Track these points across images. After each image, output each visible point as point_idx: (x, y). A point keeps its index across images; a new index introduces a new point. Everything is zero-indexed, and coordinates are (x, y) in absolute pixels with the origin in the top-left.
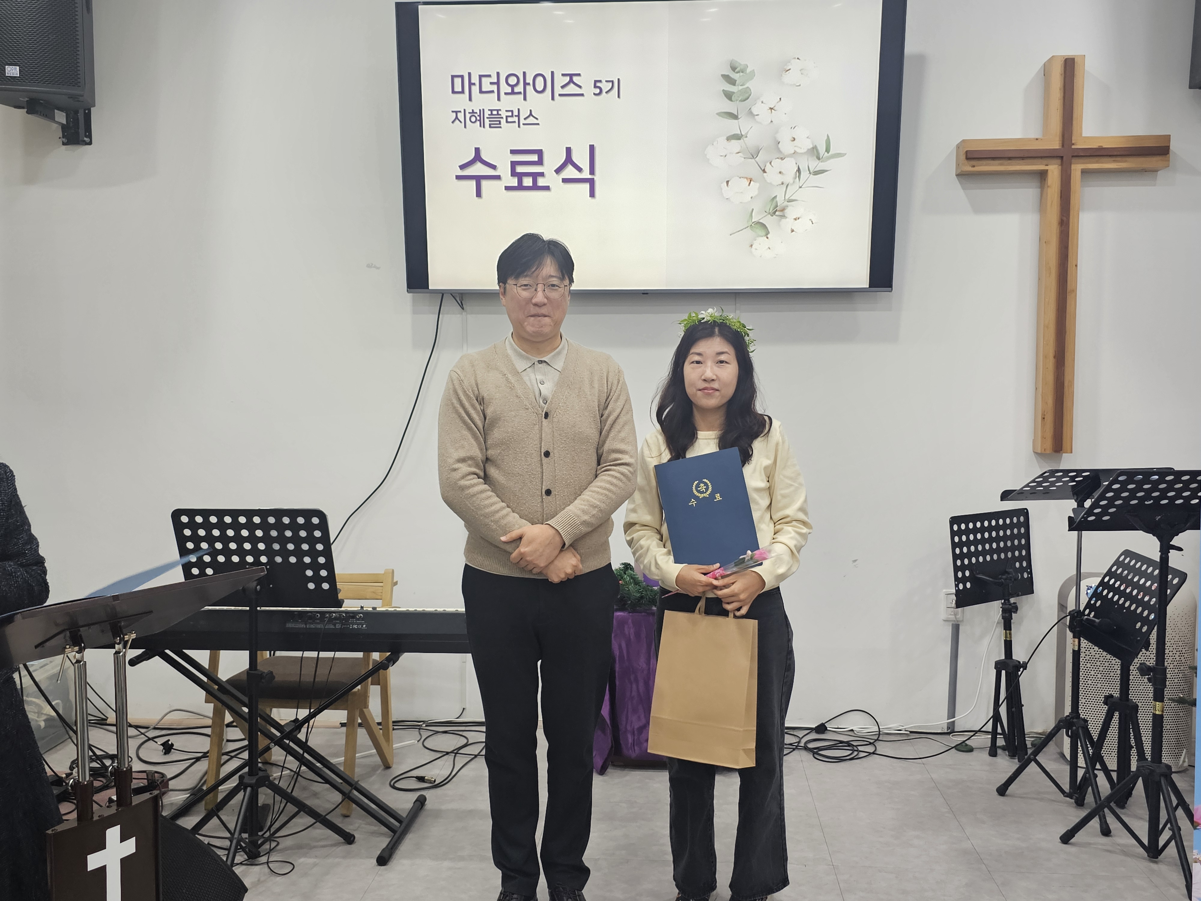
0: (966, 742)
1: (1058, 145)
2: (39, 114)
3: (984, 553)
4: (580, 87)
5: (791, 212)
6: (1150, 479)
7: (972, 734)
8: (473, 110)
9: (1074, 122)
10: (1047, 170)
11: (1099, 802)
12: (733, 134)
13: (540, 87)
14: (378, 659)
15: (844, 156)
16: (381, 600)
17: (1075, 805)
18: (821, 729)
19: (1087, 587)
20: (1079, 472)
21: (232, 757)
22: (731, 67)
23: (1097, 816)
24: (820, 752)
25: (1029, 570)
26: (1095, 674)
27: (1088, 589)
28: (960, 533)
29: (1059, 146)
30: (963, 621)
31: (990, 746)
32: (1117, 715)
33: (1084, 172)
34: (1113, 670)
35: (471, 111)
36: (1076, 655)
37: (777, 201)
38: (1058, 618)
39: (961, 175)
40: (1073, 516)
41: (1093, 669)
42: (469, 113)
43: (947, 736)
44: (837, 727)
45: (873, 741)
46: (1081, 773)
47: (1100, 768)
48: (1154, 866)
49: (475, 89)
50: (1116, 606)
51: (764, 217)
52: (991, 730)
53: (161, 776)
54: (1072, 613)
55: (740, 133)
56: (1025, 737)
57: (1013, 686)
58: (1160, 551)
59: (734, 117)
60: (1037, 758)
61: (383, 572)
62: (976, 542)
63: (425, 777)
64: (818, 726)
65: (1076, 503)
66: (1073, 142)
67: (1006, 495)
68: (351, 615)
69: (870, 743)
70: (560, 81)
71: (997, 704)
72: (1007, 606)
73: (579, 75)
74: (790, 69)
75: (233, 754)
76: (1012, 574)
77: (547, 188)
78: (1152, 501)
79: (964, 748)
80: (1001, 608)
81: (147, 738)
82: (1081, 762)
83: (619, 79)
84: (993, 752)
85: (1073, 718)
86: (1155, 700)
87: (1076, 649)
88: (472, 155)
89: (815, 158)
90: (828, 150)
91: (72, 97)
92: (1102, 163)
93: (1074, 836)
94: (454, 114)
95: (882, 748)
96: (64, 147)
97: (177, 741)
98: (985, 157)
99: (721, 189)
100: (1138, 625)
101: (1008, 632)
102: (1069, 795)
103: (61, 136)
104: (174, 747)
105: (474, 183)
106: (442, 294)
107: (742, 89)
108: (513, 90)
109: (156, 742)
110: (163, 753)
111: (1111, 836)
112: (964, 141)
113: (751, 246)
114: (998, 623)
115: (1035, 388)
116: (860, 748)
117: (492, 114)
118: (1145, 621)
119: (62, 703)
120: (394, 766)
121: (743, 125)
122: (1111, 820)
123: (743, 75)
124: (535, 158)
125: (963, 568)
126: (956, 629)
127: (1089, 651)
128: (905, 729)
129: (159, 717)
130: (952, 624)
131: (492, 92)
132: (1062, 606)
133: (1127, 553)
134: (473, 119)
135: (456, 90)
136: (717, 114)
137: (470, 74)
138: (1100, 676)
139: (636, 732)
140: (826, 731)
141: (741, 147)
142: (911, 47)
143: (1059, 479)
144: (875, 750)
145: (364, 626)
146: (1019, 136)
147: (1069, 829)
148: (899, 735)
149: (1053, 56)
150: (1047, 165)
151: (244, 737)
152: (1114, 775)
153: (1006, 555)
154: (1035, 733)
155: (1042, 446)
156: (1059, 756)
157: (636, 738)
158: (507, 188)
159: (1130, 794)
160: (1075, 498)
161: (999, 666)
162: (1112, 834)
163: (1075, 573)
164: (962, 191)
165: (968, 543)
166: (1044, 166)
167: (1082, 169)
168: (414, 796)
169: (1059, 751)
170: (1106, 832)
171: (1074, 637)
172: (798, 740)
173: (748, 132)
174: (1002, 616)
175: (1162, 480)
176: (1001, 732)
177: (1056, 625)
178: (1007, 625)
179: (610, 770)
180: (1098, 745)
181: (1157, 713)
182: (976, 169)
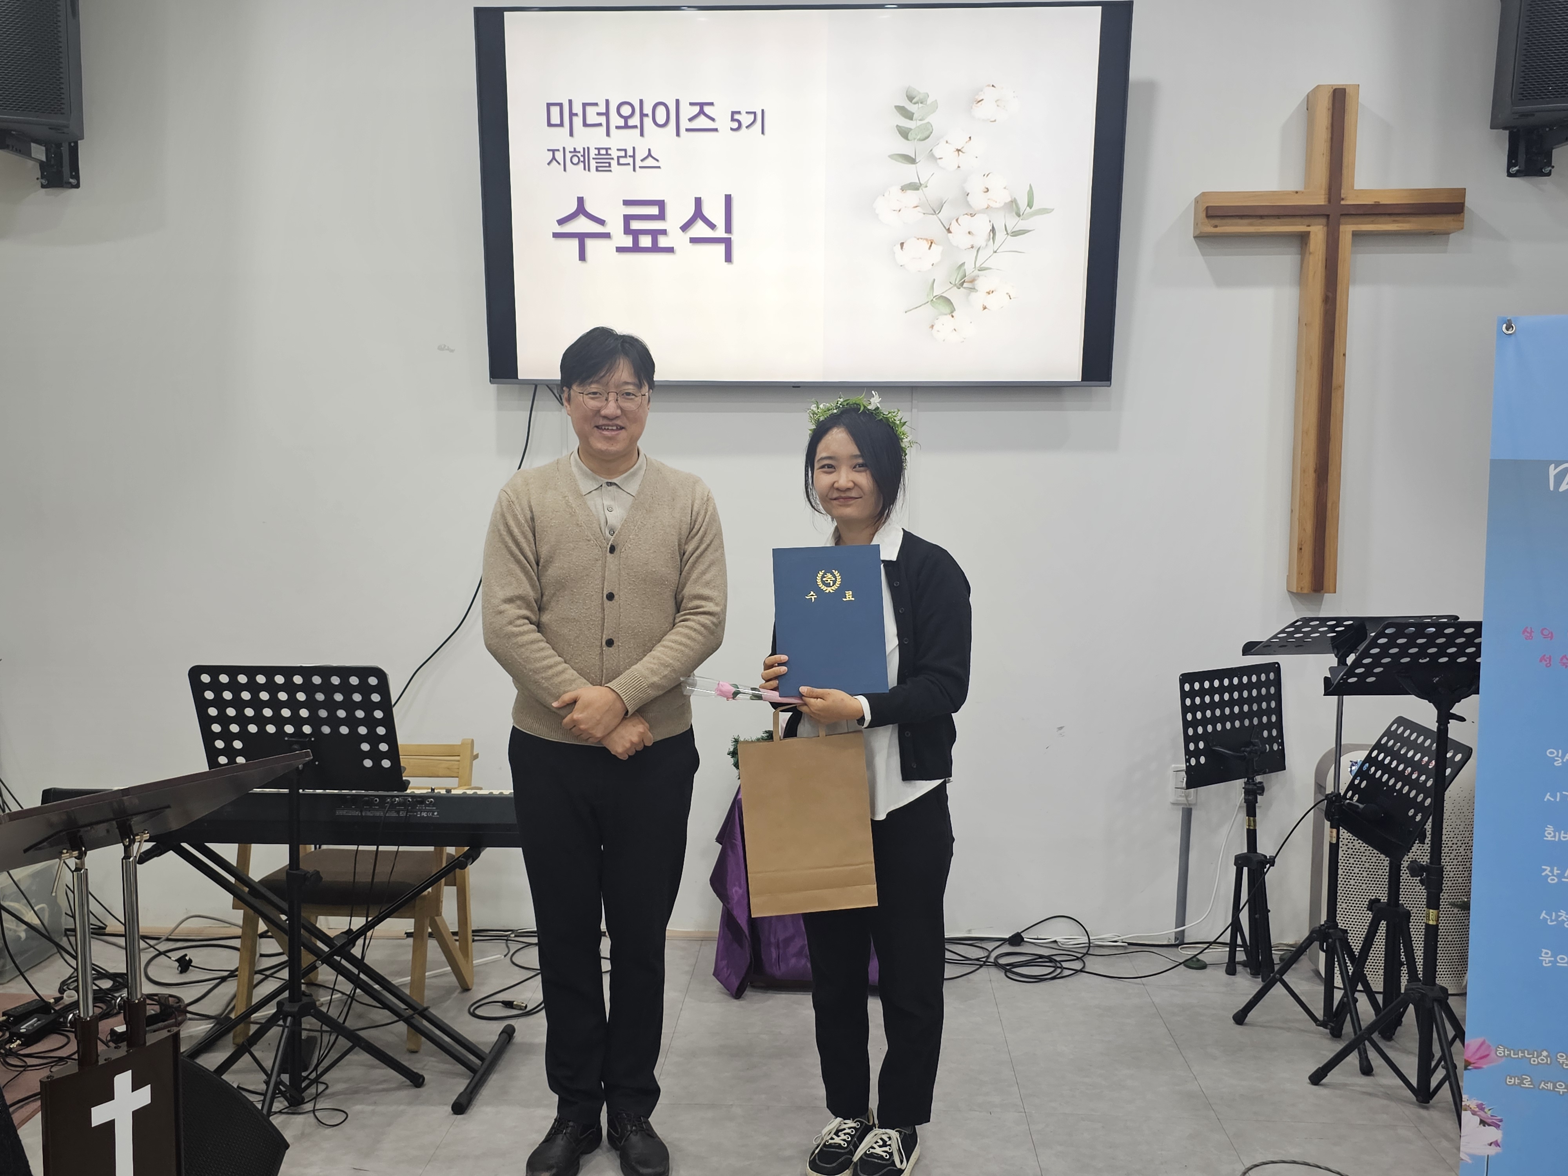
0: (1198, 957)
1: (1323, 200)
2: (11, 149)
3: (1223, 719)
4: (713, 120)
5: (983, 284)
6: (1426, 632)
7: (1205, 946)
8: (575, 149)
9: (1345, 171)
10: (1309, 232)
11: (1358, 1033)
12: (909, 182)
13: (661, 119)
14: (454, 853)
15: (1050, 212)
16: (457, 779)
17: (1330, 1036)
18: (1017, 939)
19: (1351, 763)
20: (1339, 621)
21: (267, 977)
22: (907, 96)
23: (1356, 1050)
24: (1015, 970)
25: (1280, 741)
26: (1360, 872)
27: (1353, 765)
28: (1192, 694)
29: (1325, 202)
30: (1195, 804)
31: (1227, 961)
32: (1383, 924)
33: (1355, 234)
34: (1382, 867)
35: (573, 150)
36: (1334, 849)
37: (965, 270)
38: (1315, 802)
39: (1200, 237)
40: (1330, 676)
41: (1357, 866)
42: (570, 152)
43: (1174, 949)
44: (1036, 937)
45: (1082, 955)
46: (1338, 995)
47: (1362, 989)
48: (1424, 1113)
49: (578, 121)
50: (1385, 788)
51: (949, 289)
52: (1229, 942)
53: (177, 1001)
54: (1329, 796)
55: (918, 182)
56: (1271, 950)
57: (1256, 886)
58: (1437, 722)
59: (911, 160)
60: (1283, 977)
61: (460, 744)
62: (1213, 706)
63: (514, 1001)
64: (1013, 936)
65: (1337, 659)
66: (1343, 196)
67: (1249, 648)
68: (419, 799)
69: (1078, 958)
70: (687, 111)
71: (1237, 909)
72: (1251, 787)
73: (712, 104)
74: (982, 100)
75: (268, 973)
76: (1259, 746)
77: (670, 250)
78: (1428, 659)
79: (1195, 964)
80: (1243, 788)
81: (157, 952)
82: (1338, 981)
83: (763, 111)
84: (1231, 970)
85: (1329, 928)
86: (1429, 906)
87: (1334, 841)
88: (573, 207)
89: (1014, 213)
90: (1030, 205)
91: (52, 128)
92: (1380, 224)
93: (1327, 1075)
94: (551, 153)
95: (1092, 964)
96: (44, 190)
97: (197, 956)
98: (1231, 214)
99: (894, 253)
100: (1411, 812)
101: (1252, 818)
102: (1323, 1024)
103: (40, 177)
104: (192, 964)
105: (575, 242)
106: (535, 385)
107: (921, 125)
108: (626, 122)
109: (170, 958)
110: (179, 972)
111: (1373, 1075)
112: (1204, 194)
113: (932, 326)
114: (1240, 807)
115: (1290, 510)
116: (1065, 965)
117: (599, 154)
118: (1420, 807)
119: (48, 907)
120: (474, 988)
121: (923, 171)
122: (1372, 1055)
123: (922, 107)
124: (654, 210)
125: (1196, 738)
126: (1187, 814)
127: (1352, 843)
128: (1122, 939)
129: (174, 926)
130: (1183, 808)
131: (600, 125)
132: (1320, 787)
133: (1401, 721)
134: (575, 160)
135: (553, 122)
136: (891, 157)
137: (570, 102)
138: (1365, 874)
139: (781, 945)
140: (1023, 943)
141: (920, 199)
142: (1138, 70)
143: (1315, 629)
144: (1084, 967)
145: (436, 814)
146: (1274, 188)
147: (1321, 1066)
148: (1113, 948)
149: (1318, 86)
150: (1309, 226)
151: (281, 951)
152: (1380, 998)
153: (1251, 722)
154: (1285, 944)
155: (1298, 583)
156: (1312, 974)
157: (781, 951)
158: (620, 250)
159: (1399, 1022)
160: (1336, 653)
161: (1240, 862)
162: (1374, 1072)
163: (1334, 746)
164: (1201, 256)
165: (1203, 707)
166: (1305, 227)
167: (1353, 231)
168: (499, 1026)
169: (1313, 967)
170: (1367, 1070)
171: (1332, 827)
172: (986, 954)
173: (928, 180)
174: (1245, 799)
175: (1439, 633)
176: (1241, 944)
177: (1313, 810)
178: (1251, 810)
179: (748, 993)
180: (1360, 961)
181: (1431, 923)
182: (1219, 230)
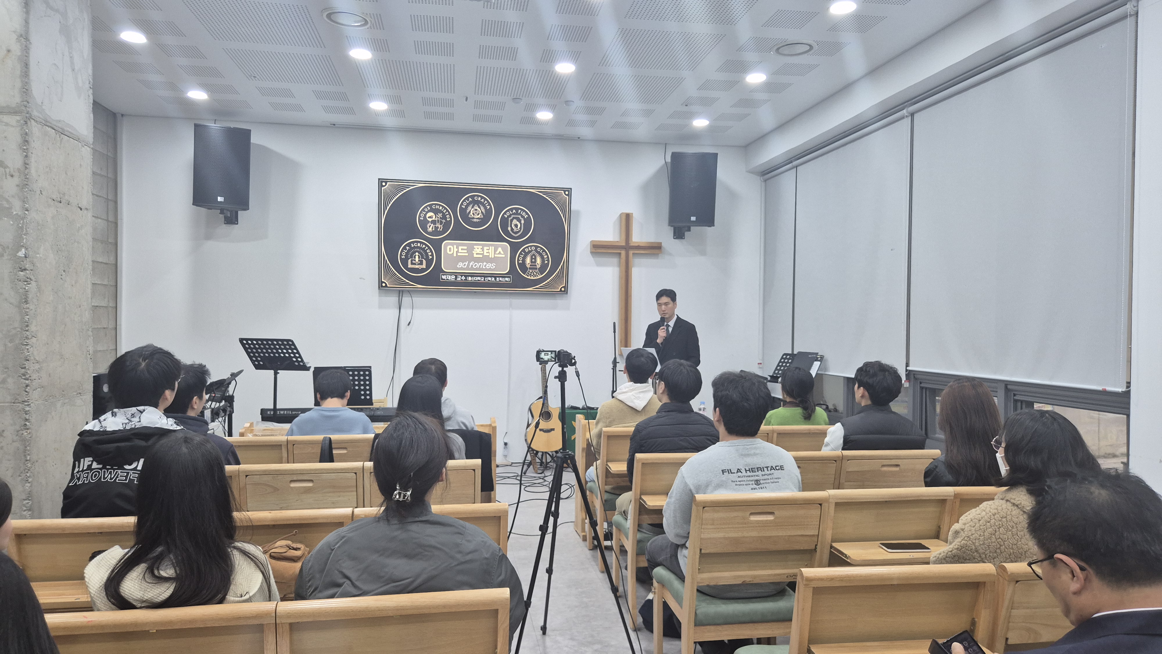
9: (630, 237)
29: (625, 244)
39: (592, 253)
66: (630, 243)
92: (640, 251)
98: (600, 247)
112: (592, 241)
146: (612, 240)
149: (623, 213)
164: (592, 258)
166: (620, 251)
167: (633, 253)
182: (597, 251)
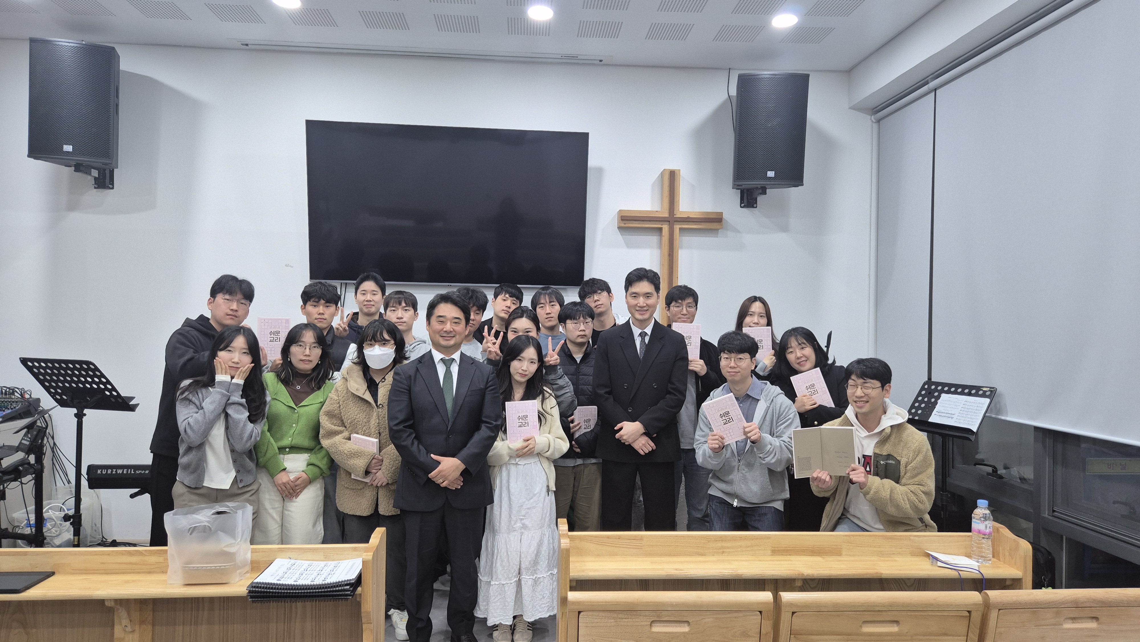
2: (81, 171)
9: (675, 204)
10: (662, 227)
39: (620, 228)
66: (675, 213)
91: (102, 163)
92: (690, 225)
96: (96, 189)
98: (631, 220)
103: (94, 184)
112: (621, 211)
146: (649, 209)
150: (662, 225)
164: (621, 236)
182: (626, 225)
